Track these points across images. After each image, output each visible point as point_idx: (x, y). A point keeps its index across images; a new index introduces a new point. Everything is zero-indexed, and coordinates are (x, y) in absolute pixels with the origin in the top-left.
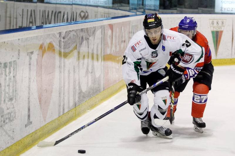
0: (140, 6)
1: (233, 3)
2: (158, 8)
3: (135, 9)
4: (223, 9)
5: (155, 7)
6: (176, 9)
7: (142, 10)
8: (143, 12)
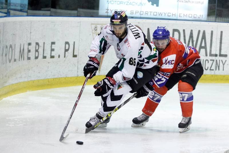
0: (2, 5)
1: (122, 3)
2: (26, 9)
4: (109, 11)
5: (22, 7)
6: (50, 10)
7: (5, 11)
8: (6, 13)
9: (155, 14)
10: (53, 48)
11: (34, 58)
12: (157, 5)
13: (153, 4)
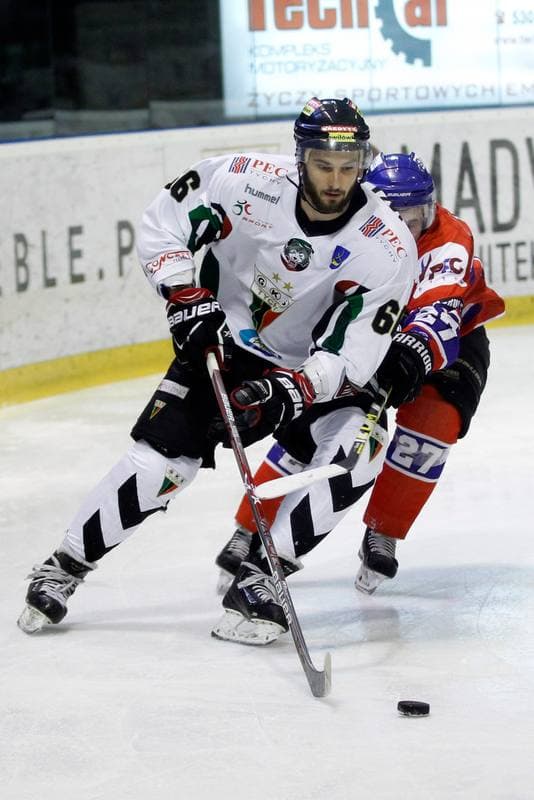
1: (304, 68)
4: (261, 100)
6: (51, 118)
9: (422, 93)
10: (76, 247)
11: (14, 287)
12: (427, 63)
13: (410, 60)
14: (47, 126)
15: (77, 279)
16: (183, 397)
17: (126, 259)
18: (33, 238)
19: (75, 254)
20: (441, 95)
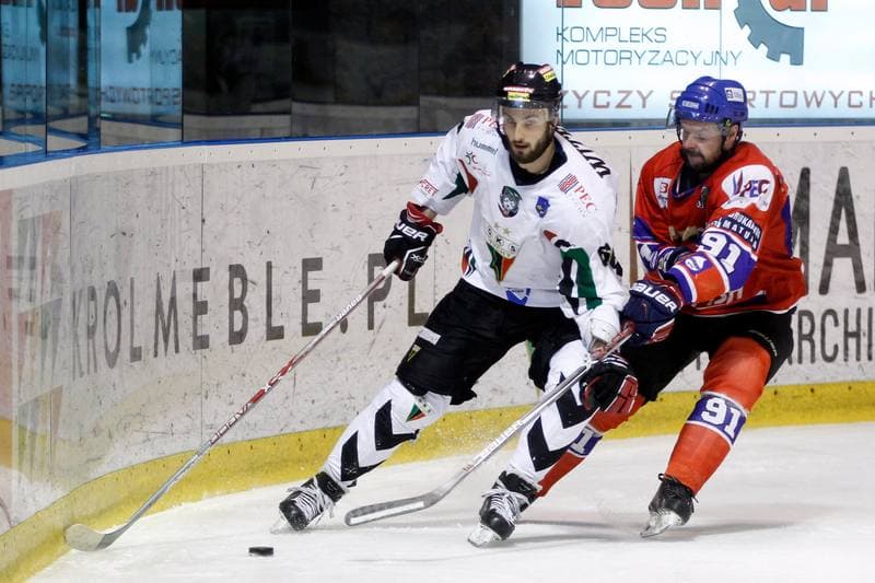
0: (63, 102)
2: (175, 111)
3: (38, 118)
4: (569, 100)
5: (158, 103)
6: (286, 112)
7: (80, 125)
8: (82, 136)
9: (788, 99)
10: (311, 286)
11: (226, 337)
12: (797, 60)
13: (773, 56)
14: (281, 122)
15: (310, 329)
16: (435, 343)
17: (378, 305)
18: (256, 273)
19: (311, 296)
20: (814, 103)
